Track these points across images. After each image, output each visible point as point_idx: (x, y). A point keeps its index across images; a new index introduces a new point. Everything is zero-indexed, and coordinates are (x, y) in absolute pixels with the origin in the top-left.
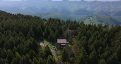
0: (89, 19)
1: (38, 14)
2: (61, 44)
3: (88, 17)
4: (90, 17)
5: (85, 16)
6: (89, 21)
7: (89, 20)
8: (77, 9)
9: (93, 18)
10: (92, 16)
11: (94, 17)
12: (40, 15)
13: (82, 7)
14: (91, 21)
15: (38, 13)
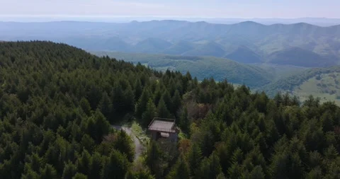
0: (318, 78)
1: (167, 57)
2: (162, 134)
3: (316, 73)
4: (321, 73)
5: (306, 68)
6: (319, 85)
7: (319, 82)
8: (281, 48)
9: (334, 76)
10: (328, 72)
11: (335, 73)
12: (172, 60)
13: (299, 42)
14: (324, 86)
15: (167, 55)
